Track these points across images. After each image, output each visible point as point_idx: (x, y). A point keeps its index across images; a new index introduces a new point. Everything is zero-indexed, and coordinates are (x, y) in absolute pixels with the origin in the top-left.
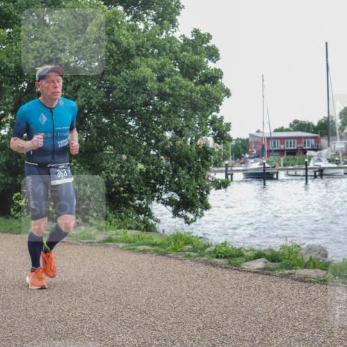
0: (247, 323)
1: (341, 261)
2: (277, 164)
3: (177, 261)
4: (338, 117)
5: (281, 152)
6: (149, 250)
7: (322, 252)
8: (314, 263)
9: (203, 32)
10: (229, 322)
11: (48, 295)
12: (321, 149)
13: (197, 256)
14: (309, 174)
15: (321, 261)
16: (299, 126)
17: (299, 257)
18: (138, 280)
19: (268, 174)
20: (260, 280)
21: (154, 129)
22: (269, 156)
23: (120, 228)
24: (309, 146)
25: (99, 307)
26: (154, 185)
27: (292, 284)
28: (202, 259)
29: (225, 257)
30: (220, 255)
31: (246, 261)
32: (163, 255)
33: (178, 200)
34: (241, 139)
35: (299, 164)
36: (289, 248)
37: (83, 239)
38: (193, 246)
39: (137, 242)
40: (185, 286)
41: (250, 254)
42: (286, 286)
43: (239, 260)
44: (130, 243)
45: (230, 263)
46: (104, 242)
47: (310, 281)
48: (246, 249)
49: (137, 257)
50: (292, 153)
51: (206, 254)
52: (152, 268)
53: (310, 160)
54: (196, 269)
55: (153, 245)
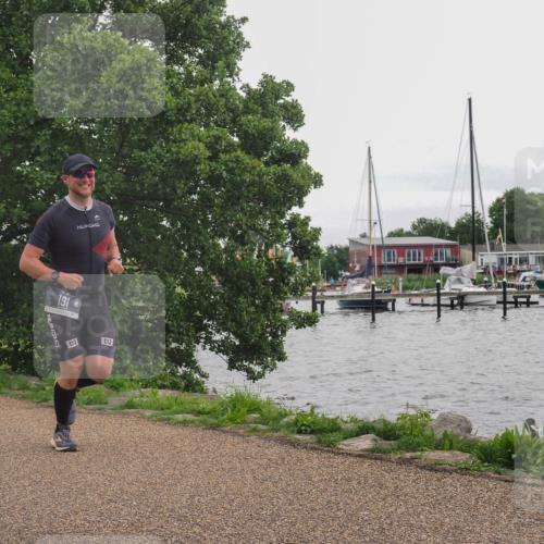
0: (345, 535)
1: (493, 438)
2: (393, 288)
3: (236, 438)
4: (487, 214)
5: (399, 268)
6: (192, 422)
7: (463, 425)
8: (451, 441)
9: (278, 80)
10: (318, 533)
11: (32, 492)
12: (461, 265)
13: (268, 430)
14: (442, 302)
15: (461, 438)
16: (427, 228)
17: (428, 432)
18: (175, 468)
19: (379, 302)
20: (366, 467)
21: (200, 233)
22: (380, 274)
23: (146, 387)
24: (442, 259)
25: (113, 510)
26: (200, 320)
27: (415, 473)
28: (275, 434)
29: (312, 432)
30: (303, 428)
31: (345, 438)
32: (214, 429)
33: (237, 343)
34: (336, 248)
35: (427, 288)
36: (412, 418)
37: (88, 404)
38: (262, 415)
39: (174, 408)
40: (249, 476)
41: (350, 426)
42: (407, 478)
43: (332, 437)
44: (162, 409)
45: (319, 441)
46: (122, 408)
47: (445, 470)
48: (345, 419)
49: (174, 432)
50: (416, 269)
51: (283, 427)
52: (197, 449)
53: (444, 281)
54: (266, 451)
55: (199, 413)
